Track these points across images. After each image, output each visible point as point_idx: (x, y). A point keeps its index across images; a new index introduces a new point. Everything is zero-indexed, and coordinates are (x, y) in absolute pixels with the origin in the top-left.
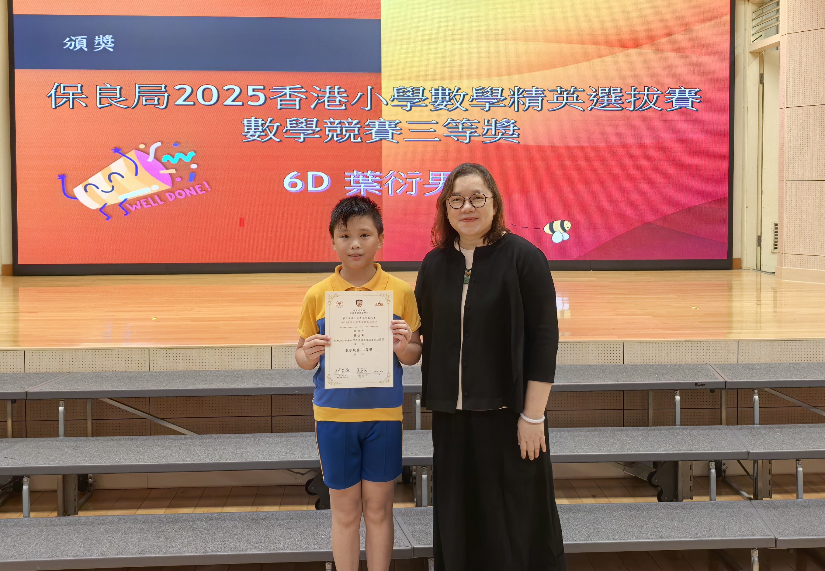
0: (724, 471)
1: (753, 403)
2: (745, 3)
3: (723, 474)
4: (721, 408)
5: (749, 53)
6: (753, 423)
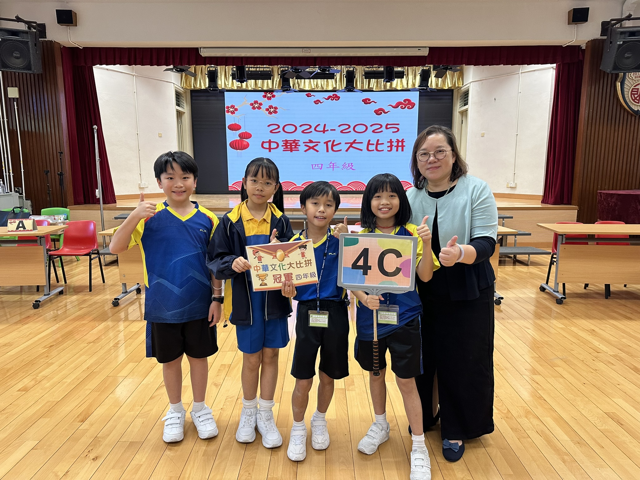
2: (457, 93)
5: (459, 113)
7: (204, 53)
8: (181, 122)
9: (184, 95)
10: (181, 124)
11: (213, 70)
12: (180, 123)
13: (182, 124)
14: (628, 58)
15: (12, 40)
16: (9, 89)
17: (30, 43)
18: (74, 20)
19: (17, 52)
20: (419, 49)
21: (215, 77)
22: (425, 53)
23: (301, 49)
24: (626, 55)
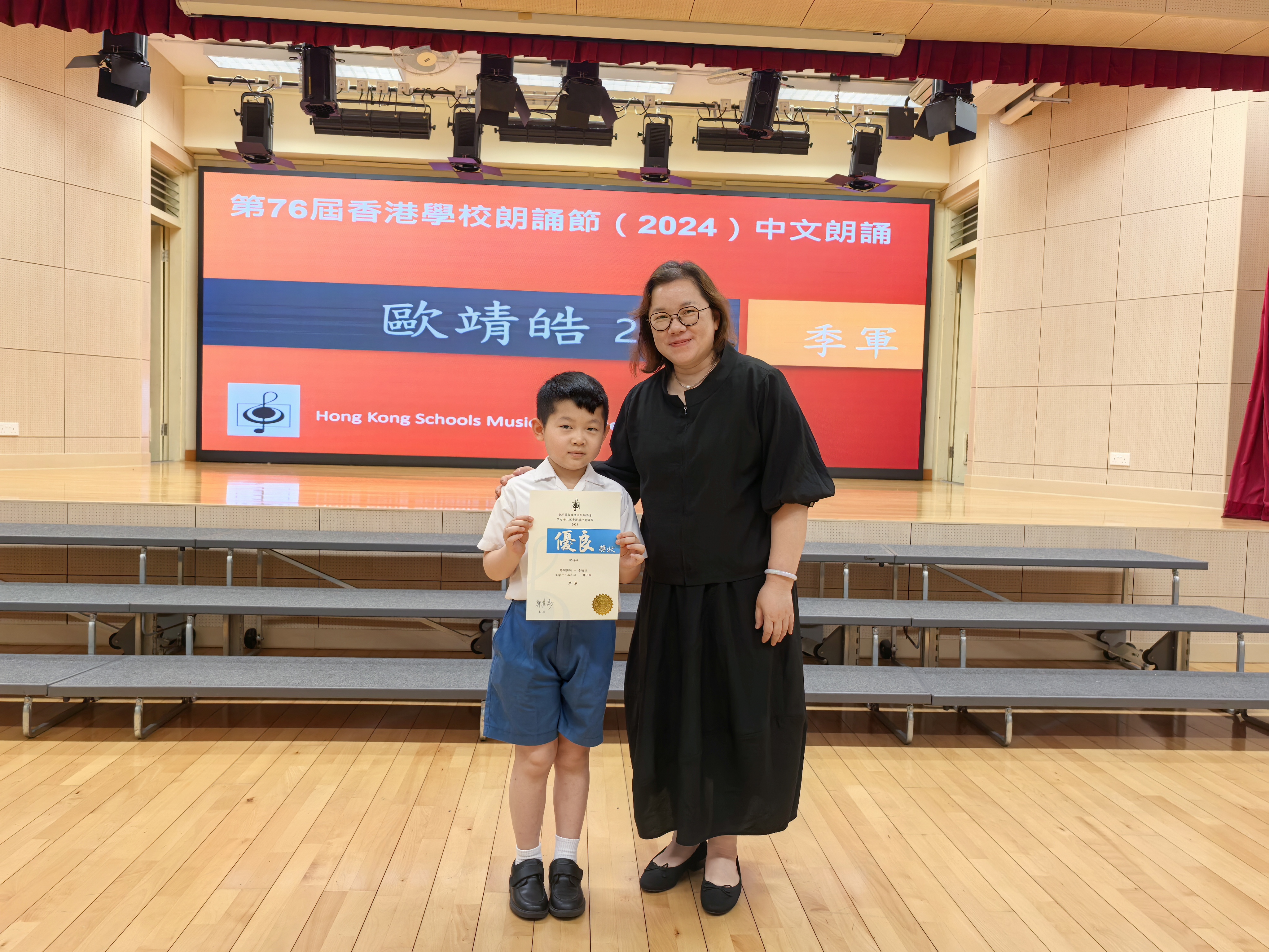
0: (894, 653)
1: (922, 578)
2: (944, 210)
3: (893, 656)
4: (892, 590)
5: (948, 262)
6: (922, 599)
8: (166, 255)
10: (166, 259)
11: (258, 104)
12: (163, 258)
13: (169, 261)
21: (265, 122)
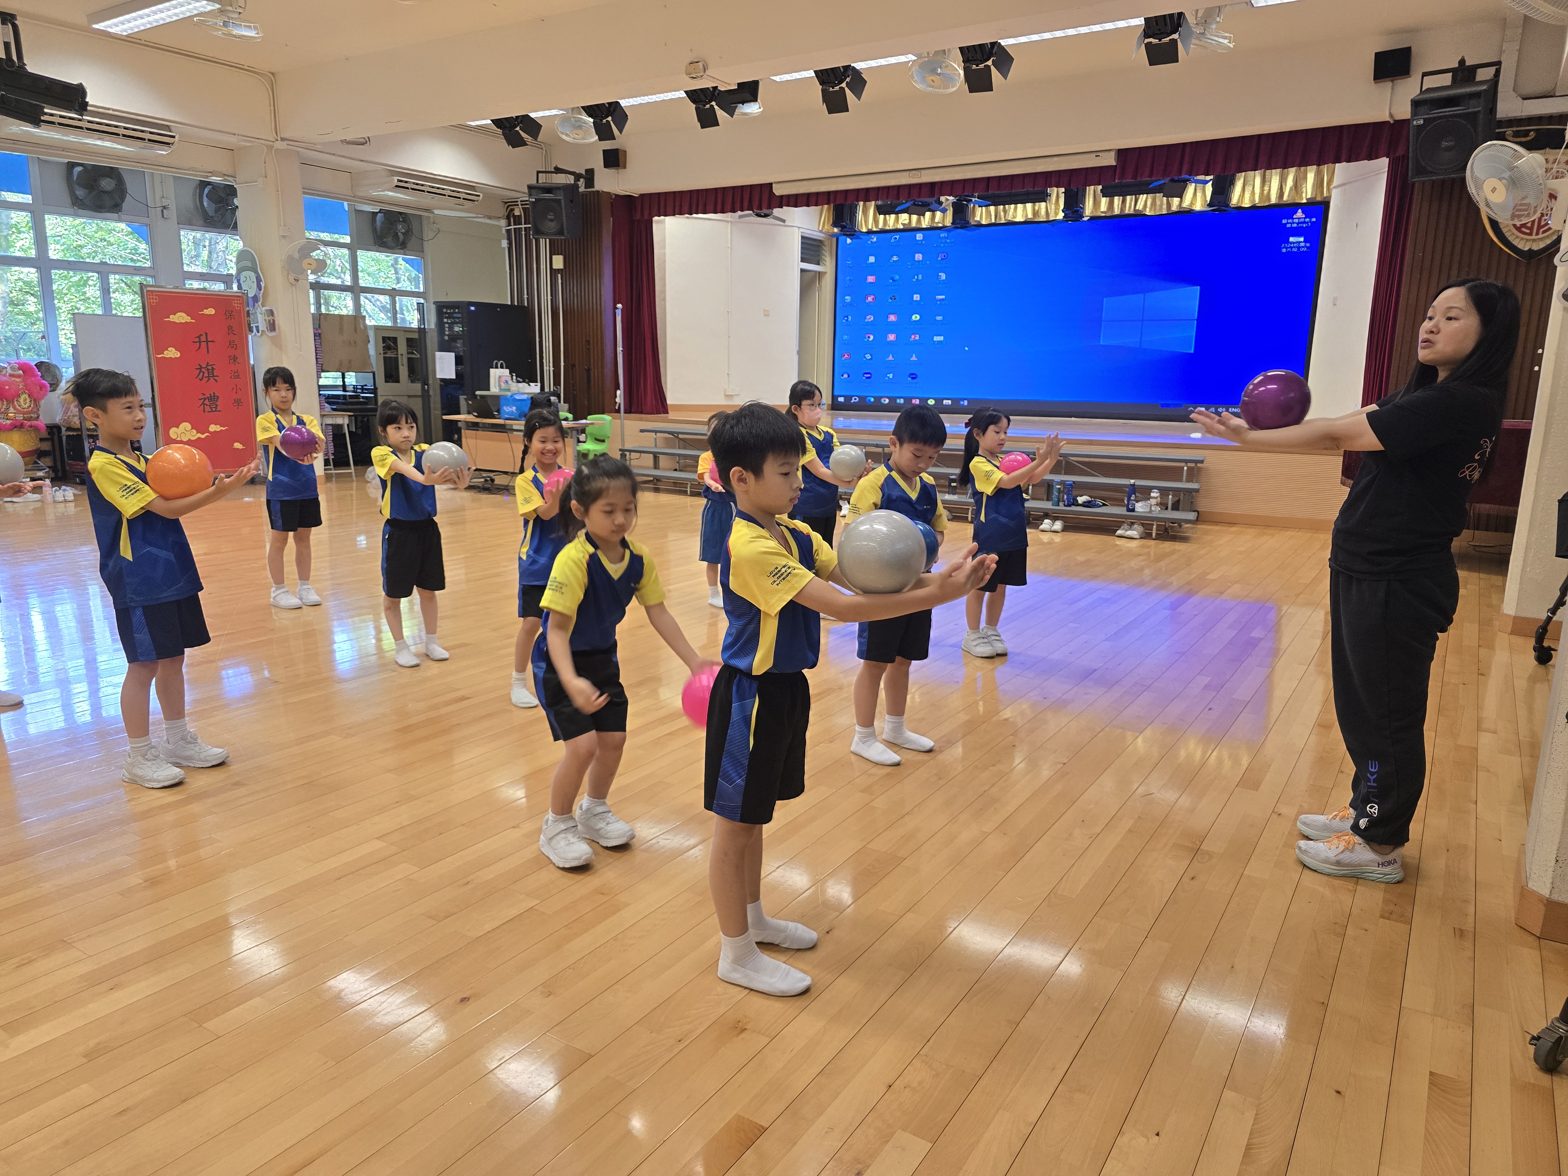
7: (778, 191)
9: (826, 243)
14: (1448, 149)
15: (545, 199)
16: (554, 257)
17: (563, 202)
18: (621, 161)
19: (552, 213)
20: (1096, 156)
22: (1110, 160)
23: (907, 173)
24: (1444, 144)
